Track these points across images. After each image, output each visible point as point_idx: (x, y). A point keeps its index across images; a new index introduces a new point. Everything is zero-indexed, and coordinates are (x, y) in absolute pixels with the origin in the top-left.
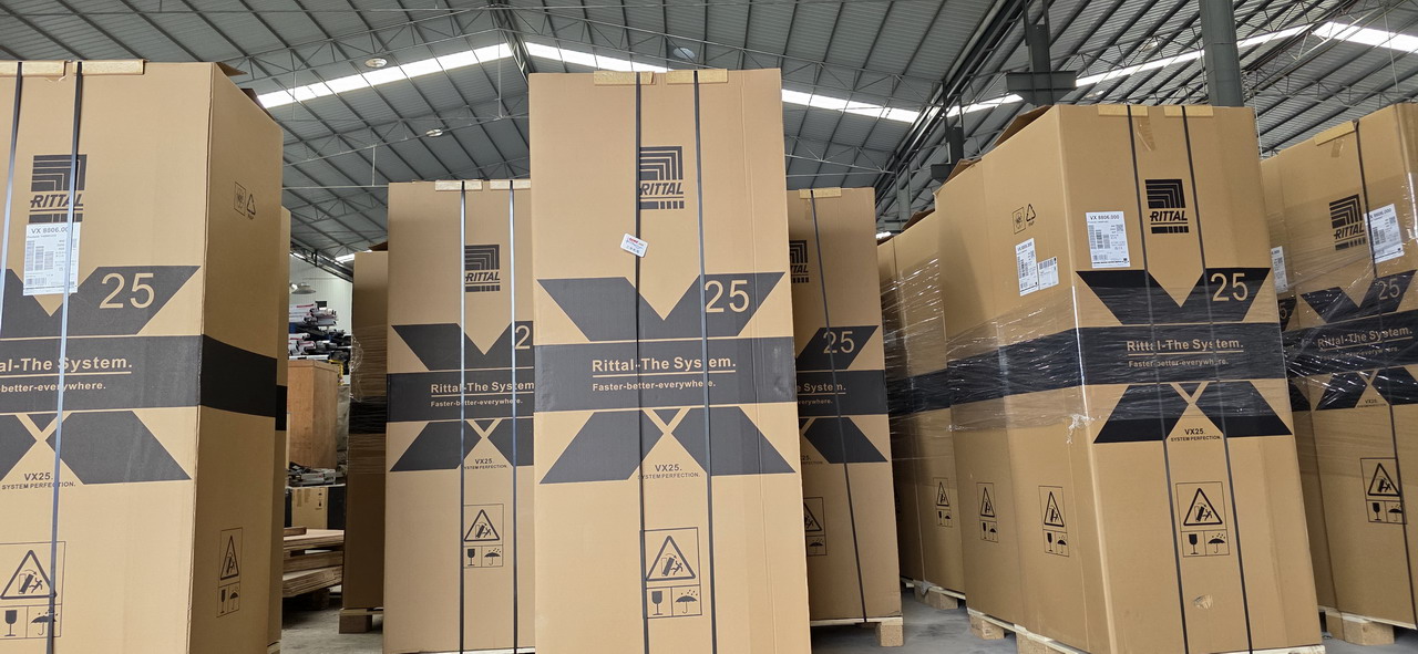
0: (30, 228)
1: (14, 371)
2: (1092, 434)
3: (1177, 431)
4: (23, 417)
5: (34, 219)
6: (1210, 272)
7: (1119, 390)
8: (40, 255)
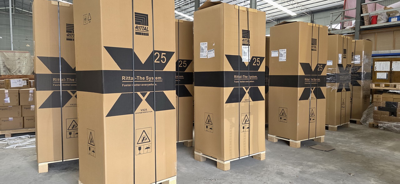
0: (243, 46)
1: (242, 78)
2: (336, 91)
3: (342, 91)
4: (244, 88)
5: (243, 45)
6: (347, 65)
7: (339, 84)
8: (244, 53)
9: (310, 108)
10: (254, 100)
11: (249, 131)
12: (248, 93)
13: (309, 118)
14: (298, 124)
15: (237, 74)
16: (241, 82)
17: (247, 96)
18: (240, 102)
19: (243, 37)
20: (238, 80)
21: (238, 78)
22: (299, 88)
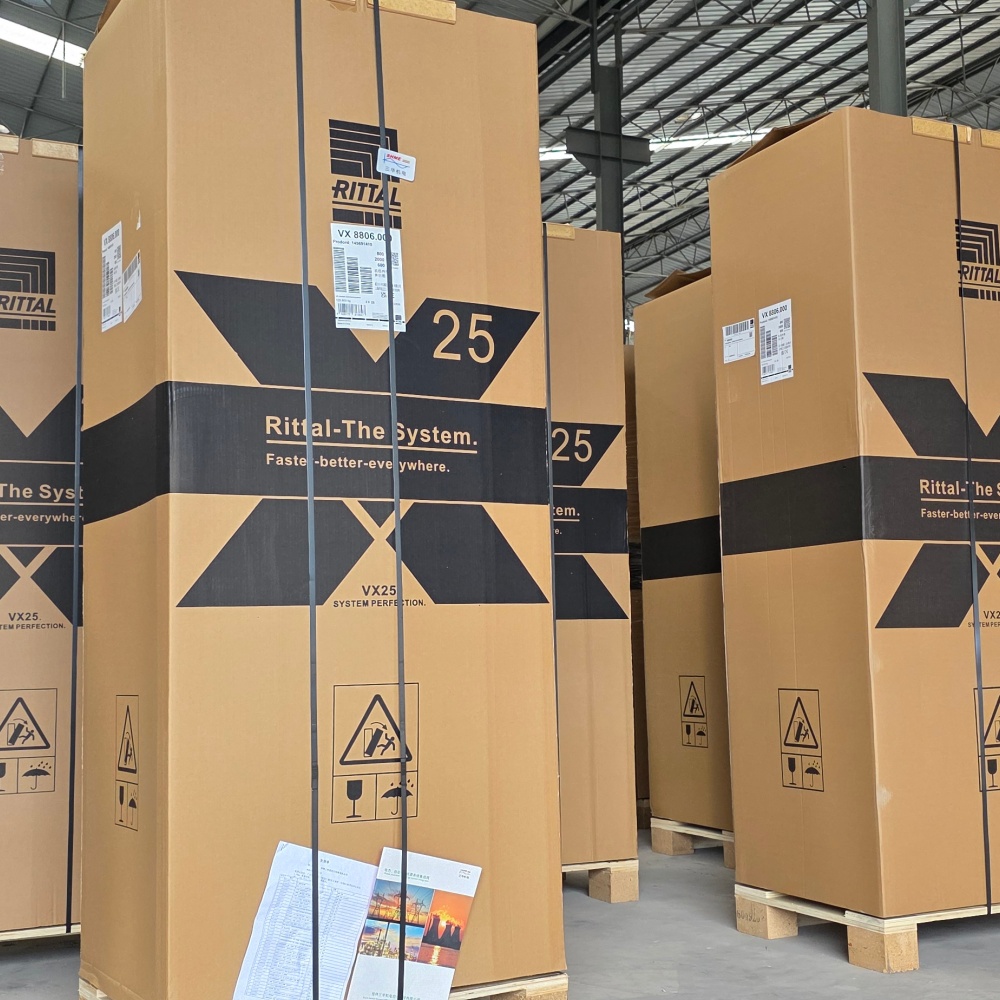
0: (337, 227)
4: (353, 504)
5: (340, 216)
8: (353, 270)
9: (980, 689)
10: (443, 591)
11: (404, 818)
12: (391, 540)
13: (983, 756)
14: (883, 796)
15: (291, 407)
16: (323, 462)
17: (379, 562)
18: (321, 601)
19: (336, 168)
20: (301, 452)
21: (303, 439)
22: (869, 545)
